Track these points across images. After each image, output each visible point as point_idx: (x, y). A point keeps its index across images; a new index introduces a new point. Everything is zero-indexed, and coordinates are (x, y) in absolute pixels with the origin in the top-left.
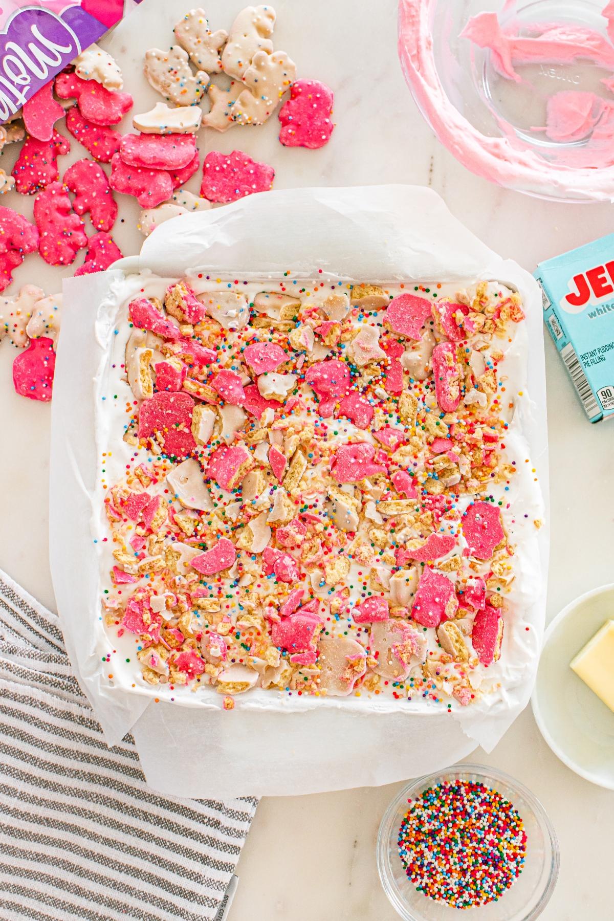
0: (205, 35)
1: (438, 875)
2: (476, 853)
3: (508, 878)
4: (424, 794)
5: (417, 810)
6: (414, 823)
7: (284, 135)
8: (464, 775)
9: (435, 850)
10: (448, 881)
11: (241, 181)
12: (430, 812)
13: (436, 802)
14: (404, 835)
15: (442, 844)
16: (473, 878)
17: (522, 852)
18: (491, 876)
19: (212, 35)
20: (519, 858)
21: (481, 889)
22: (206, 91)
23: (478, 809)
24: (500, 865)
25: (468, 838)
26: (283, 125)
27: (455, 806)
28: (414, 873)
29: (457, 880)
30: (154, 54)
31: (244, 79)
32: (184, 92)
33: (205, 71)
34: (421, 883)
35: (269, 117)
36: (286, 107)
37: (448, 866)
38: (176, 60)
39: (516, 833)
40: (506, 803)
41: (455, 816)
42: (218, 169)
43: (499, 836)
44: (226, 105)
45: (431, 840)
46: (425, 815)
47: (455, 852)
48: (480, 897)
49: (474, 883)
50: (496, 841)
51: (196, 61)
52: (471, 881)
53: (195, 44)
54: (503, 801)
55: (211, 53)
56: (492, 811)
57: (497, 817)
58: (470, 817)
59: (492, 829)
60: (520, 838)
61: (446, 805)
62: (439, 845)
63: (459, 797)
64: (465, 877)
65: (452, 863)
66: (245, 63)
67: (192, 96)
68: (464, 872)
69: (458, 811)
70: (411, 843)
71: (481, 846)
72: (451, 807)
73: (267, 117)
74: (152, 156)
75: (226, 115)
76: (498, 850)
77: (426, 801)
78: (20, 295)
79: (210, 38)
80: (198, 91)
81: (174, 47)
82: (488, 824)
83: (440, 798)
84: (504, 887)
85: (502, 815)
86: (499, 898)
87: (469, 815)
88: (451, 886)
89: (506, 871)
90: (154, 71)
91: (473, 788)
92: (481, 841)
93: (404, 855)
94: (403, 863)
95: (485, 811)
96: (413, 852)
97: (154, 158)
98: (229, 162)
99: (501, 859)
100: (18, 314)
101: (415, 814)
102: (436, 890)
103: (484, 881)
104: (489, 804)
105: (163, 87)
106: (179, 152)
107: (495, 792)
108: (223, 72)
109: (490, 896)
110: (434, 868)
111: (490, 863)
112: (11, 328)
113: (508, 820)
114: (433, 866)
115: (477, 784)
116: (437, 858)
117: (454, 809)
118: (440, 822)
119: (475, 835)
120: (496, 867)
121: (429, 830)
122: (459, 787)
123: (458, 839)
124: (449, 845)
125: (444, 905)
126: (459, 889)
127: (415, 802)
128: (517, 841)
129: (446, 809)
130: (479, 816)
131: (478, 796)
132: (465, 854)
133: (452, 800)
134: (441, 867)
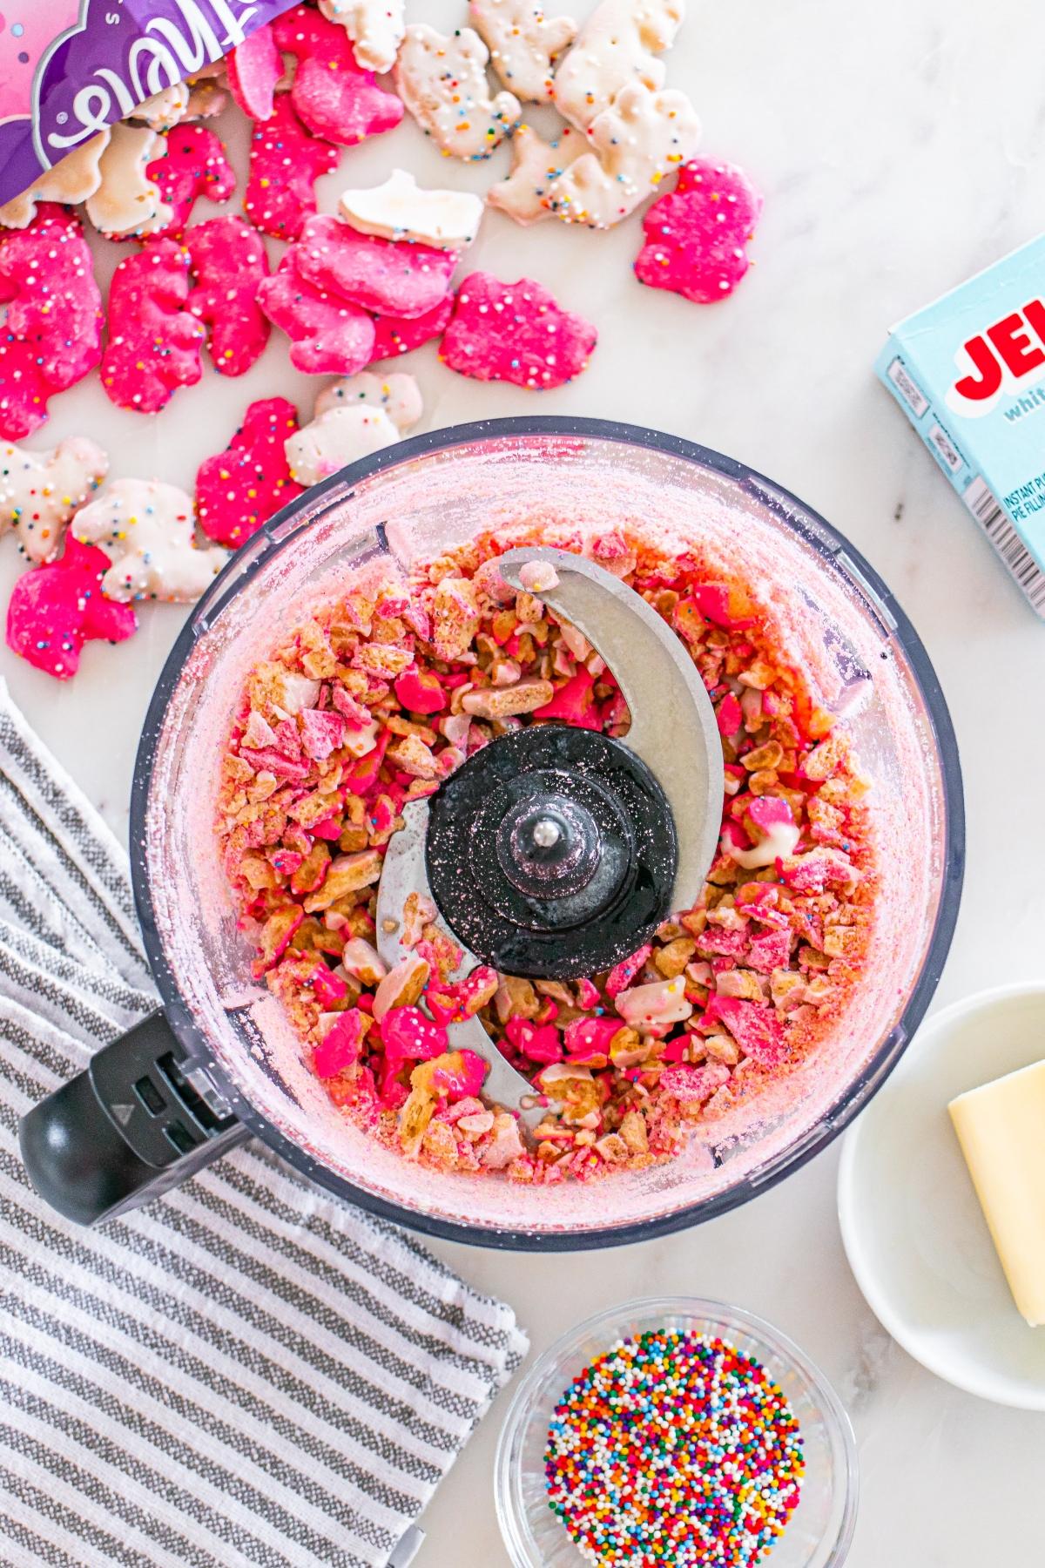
0: (531, 20)
1: (603, 1499)
2: (692, 1488)
4: (644, 1338)
5: (618, 1360)
6: (600, 1382)
7: (646, 260)
8: (735, 1334)
9: (619, 1448)
10: (617, 1518)
11: (526, 343)
12: (641, 1376)
13: (658, 1360)
14: (574, 1397)
15: (638, 1443)
16: (665, 1533)
17: (778, 1523)
18: (699, 1543)
19: (544, 24)
20: (767, 1533)
21: (670, 1560)
22: (510, 135)
23: (731, 1409)
24: (726, 1531)
25: (689, 1452)
26: (649, 242)
27: (691, 1384)
28: (560, 1475)
29: (634, 1524)
30: (420, 36)
31: (590, 132)
32: (463, 128)
33: (518, 97)
34: (565, 1499)
35: (624, 220)
36: (662, 206)
37: (628, 1489)
38: (460, 58)
40: (787, 1417)
41: (682, 1401)
42: (484, 309)
44: (544, 172)
45: (619, 1429)
46: (629, 1377)
47: (653, 1468)
49: (662, 1542)
51: (502, 70)
52: (658, 1535)
53: (507, 35)
54: (784, 1412)
55: (536, 62)
56: (755, 1423)
57: (761, 1439)
58: (709, 1416)
59: (741, 1456)
61: (677, 1375)
62: (630, 1445)
63: (705, 1371)
64: (650, 1523)
65: (638, 1487)
66: (601, 97)
67: (477, 139)
68: (652, 1513)
69: (694, 1396)
71: (707, 1478)
72: (684, 1381)
73: (619, 217)
74: (358, 278)
75: (540, 193)
76: (735, 1500)
77: (644, 1350)
78: (57, 455)
79: (540, 30)
80: (491, 132)
81: (462, 31)
82: (738, 1442)
83: (672, 1357)
85: (771, 1439)
87: (709, 1411)
88: (617, 1528)
89: (732, 1546)
90: (412, 69)
91: (739, 1366)
92: (711, 1468)
93: (556, 1433)
94: (548, 1448)
95: (744, 1418)
97: (361, 283)
98: (509, 300)
99: (733, 1516)
100: (46, 494)
101: (612, 1367)
102: (587, 1526)
103: (683, 1548)
104: (757, 1409)
105: (423, 107)
106: (414, 284)
107: (777, 1390)
108: (551, 105)
110: (600, 1482)
111: (710, 1518)
112: (26, 520)
114: (601, 1477)
115: (752, 1361)
116: (615, 1467)
117: (689, 1389)
118: (651, 1401)
119: (703, 1452)
120: (716, 1529)
121: (625, 1408)
122: (716, 1352)
123: (669, 1447)
124: (648, 1450)
125: (589, 1561)
126: (629, 1543)
127: (620, 1344)
128: (776, 1501)
129: (672, 1383)
130: (727, 1423)
131: (743, 1384)
132: (670, 1480)
133: (694, 1369)
134: (614, 1486)
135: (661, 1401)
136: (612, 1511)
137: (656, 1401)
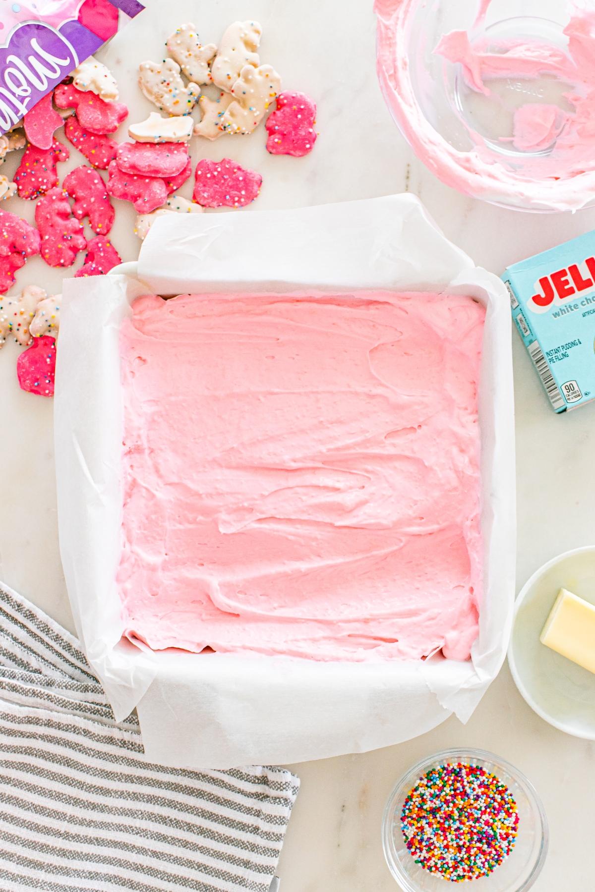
1: (436, 850)
2: (472, 831)
3: (499, 856)
4: (428, 774)
5: (420, 789)
6: (417, 800)
8: (466, 759)
9: (435, 826)
10: (445, 856)
12: (432, 791)
13: (438, 782)
14: (407, 811)
15: (442, 821)
16: (467, 854)
17: (513, 832)
18: (484, 853)
20: (511, 838)
21: (474, 864)
23: (477, 791)
24: (493, 843)
25: (466, 817)
27: (456, 787)
28: (414, 847)
29: (453, 855)
34: (420, 856)
37: (445, 842)
39: (509, 815)
40: (502, 786)
41: (454, 796)
43: (494, 816)
45: (431, 817)
46: (427, 794)
47: (452, 829)
48: (473, 872)
49: (469, 859)
50: (491, 821)
52: (465, 856)
54: (500, 784)
56: (489, 793)
57: (493, 799)
58: (469, 798)
59: (488, 810)
60: (513, 819)
61: (448, 786)
62: (439, 822)
63: (460, 779)
64: (460, 853)
65: (449, 839)
68: (460, 848)
69: (458, 792)
70: (413, 819)
71: (477, 825)
72: (452, 788)
76: (492, 829)
77: (430, 780)
82: (485, 805)
83: (442, 779)
84: (495, 863)
85: (498, 797)
86: (490, 873)
87: (468, 796)
88: (447, 860)
89: (498, 849)
91: (472, 771)
92: (477, 820)
93: (405, 830)
94: (404, 837)
95: (483, 793)
96: (414, 827)
99: (494, 838)
102: (433, 864)
103: (478, 857)
104: (487, 787)
107: (493, 775)
109: (482, 872)
110: (433, 844)
111: (484, 841)
113: (503, 802)
114: (431, 841)
115: (477, 767)
116: (436, 834)
117: (455, 790)
118: (441, 801)
119: (472, 814)
120: (489, 845)
121: (430, 808)
122: (460, 769)
123: (456, 817)
124: (447, 823)
125: (440, 878)
126: (454, 864)
127: (418, 782)
128: (510, 822)
129: (447, 789)
130: (477, 798)
131: (477, 778)
132: (462, 831)
133: (453, 781)
134: (439, 843)
135: (445, 799)
136: (442, 853)
137: (443, 800)
